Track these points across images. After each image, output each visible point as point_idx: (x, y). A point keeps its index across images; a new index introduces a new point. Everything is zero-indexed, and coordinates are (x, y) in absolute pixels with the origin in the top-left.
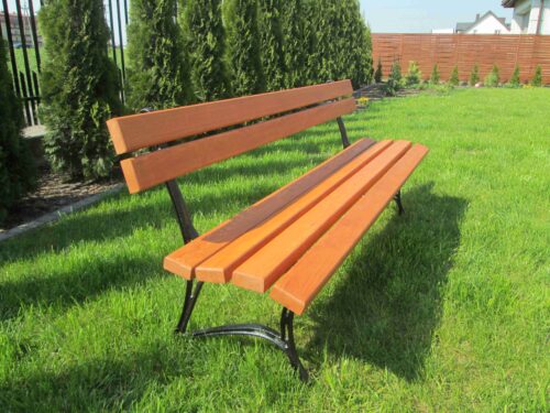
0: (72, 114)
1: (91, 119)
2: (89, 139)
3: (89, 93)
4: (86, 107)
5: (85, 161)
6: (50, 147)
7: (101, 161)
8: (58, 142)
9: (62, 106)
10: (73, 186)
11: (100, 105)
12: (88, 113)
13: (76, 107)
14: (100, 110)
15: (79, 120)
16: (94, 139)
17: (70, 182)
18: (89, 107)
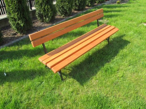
0: (41, 8)
1: (45, 9)
2: (45, 14)
3: (45, 3)
4: (44, 6)
5: (44, 18)
6: (37, 14)
7: (47, 19)
8: (39, 14)
9: (39, 6)
10: (42, 23)
11: (47, 6)
12: (45, 8)
13: (42, 6)
14: (47, 7)
15: (42, 9)
16: (46, 14)
17: (42, 22)
18: (45, 6)
